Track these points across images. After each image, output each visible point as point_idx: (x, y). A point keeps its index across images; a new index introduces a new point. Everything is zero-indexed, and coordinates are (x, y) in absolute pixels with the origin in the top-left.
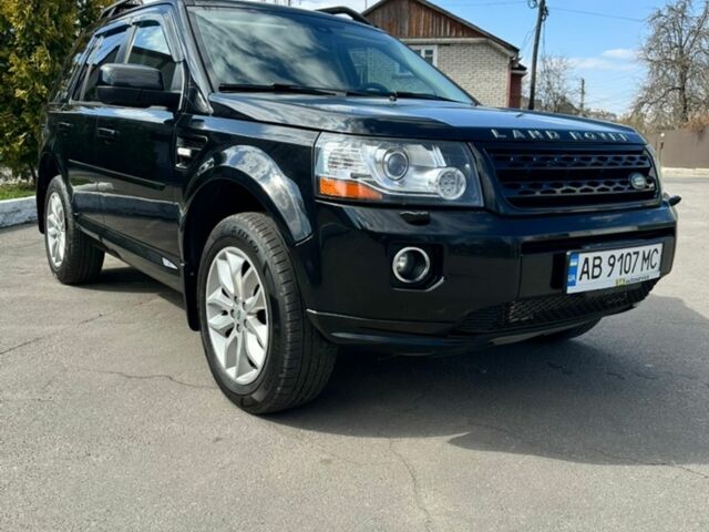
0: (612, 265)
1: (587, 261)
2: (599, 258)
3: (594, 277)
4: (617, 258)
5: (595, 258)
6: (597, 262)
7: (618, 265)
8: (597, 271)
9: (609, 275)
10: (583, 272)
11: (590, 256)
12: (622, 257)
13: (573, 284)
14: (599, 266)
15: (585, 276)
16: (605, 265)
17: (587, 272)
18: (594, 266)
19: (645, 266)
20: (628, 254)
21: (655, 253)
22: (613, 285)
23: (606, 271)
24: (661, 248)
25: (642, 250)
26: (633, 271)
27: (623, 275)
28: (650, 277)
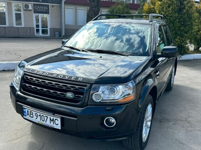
0: (37, 116)
1: (28, 111)
2: (32, 112)
3: (31, 117)
4: (38, 115)
5: (30, 112)
6: (31, 113)
7: (39, 117)
8: (32, 116)
9: (36, 119)
10: (27, 114)
12: (40, 115)
13: (25, 116)
14: (32, 114)
15: (28, 115)
16: (34, 114)
17: (29, 114)
18: (31, 114)
19: (52, 123)
20: (42, 116)
21: (56, 120)
22: (38, 122)
23: (35, 117)
24: (59, 120)
25: (49, 117)
26: (46, 122)
27: (42, 121)
28: (55, 127)
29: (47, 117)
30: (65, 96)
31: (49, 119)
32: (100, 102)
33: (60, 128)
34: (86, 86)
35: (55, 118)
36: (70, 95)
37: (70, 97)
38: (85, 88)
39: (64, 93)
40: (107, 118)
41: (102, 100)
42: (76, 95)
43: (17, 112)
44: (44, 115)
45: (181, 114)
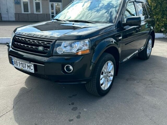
0: (20, 64)
3: (17, 65)
5: (16, 61)
6: (17, 62)
7: (21, 65)
9: (20, 66)
11: (15, 60)
12: (21, 63)
14: (17, 63)
16: (18, 63)
17: (15, 63)
18: (16, 63)
19: (29, 68)
20: (23, 63)
21: (31, 66)
22: (20, 69)
23: (19, 65)
24: (33, 66)
25: (27, 64)
26: (25, 68)
27: (23, 68)
28: (31, 72)
29: (26, 64)
30: (37, 50)
31: (27, 66)
32: (62, 54)
33: (34, 72)
34: (51, 42)
35: (30, 65)
36: (41, 48)
37: (41, 50)
38: (51, 43)
39: (37, 47)
40: (66, 66)
41: (63, 52)
42: (45, 49)
43: (10, 63)
44: (24, 63)
45: (148, 76)
